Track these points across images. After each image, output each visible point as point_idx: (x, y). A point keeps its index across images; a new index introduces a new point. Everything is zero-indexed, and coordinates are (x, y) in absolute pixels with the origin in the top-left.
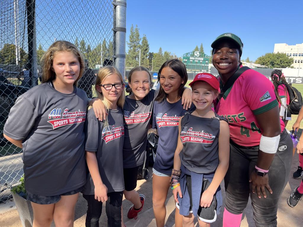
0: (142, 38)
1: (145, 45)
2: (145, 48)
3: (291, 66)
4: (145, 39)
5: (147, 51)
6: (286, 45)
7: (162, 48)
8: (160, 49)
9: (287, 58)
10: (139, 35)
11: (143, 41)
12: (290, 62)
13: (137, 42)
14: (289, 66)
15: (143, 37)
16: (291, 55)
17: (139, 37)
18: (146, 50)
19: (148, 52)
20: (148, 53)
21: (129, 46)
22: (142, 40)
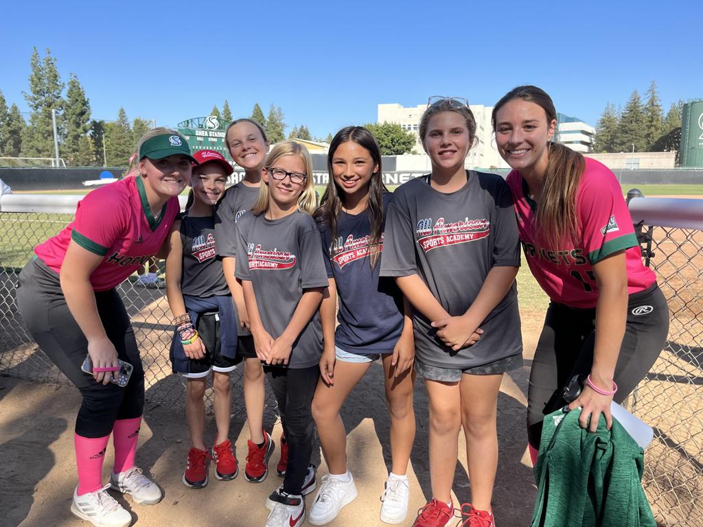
0: (66, 83)
1: (77, 100)
2: (78, 108)
3: (412, 150)
4: (74, 85)
5: (84, 116)
6: (399, 107)
7: (125, 110)
8: (122, 113)
9: (403, 134)
10: (56, 76)
11: (71, 90)
12: (409, 143)
13: (55, 93)
14: (409, 149)
15: (70, 81)
16: (409, 129)
17: (57, 81)
18: (82, 113)
19: (88, 119)
20: (89, 122)
21: (32, 103)
22: (67, 88)
